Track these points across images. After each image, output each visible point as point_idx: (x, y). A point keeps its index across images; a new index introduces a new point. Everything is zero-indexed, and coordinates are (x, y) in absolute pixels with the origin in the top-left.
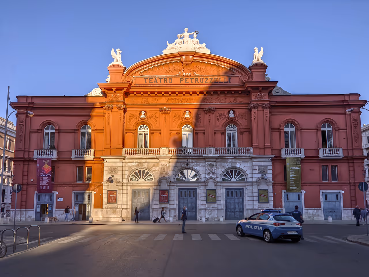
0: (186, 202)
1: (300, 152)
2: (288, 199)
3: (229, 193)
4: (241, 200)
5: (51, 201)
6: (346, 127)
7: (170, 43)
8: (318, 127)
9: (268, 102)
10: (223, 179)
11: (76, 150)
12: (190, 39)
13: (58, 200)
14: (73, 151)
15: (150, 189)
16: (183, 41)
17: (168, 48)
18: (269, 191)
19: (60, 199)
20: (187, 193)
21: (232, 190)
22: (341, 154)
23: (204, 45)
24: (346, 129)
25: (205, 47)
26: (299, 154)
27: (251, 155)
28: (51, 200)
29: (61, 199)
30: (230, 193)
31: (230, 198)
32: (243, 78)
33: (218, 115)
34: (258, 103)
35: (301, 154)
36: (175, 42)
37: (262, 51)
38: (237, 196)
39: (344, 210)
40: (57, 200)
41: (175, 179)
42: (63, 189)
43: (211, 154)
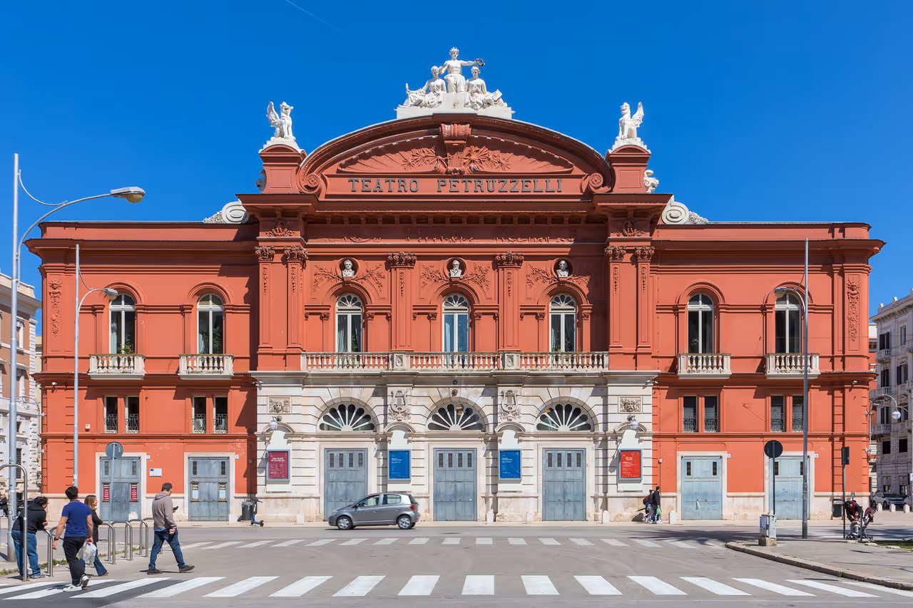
0: (451, 479)
1: (720, 364)
2: (689, 474)
3: (553, 459)
4: (579, 474)
5: (134, 476)
6: (831, 304)
7: (414, 88)
8: (766, 302)
9: (649, 244)
10: (539, 427)
11: (190, 357)
12: (463, 77)
13: (151, 474)
14: (183, 359)
15: (367, 449)
16: (447, 84)
17: (409, 102)
18: (645, 454)
19: (155, 470)
20: (456, 457)
21: (559, 452)
22: (816, 368)
23: (498, 94)
24: (833, 310)
25: (501, 100)
26: (718, 367)
27: (606, 370)
28: (134, 472)
29: (158, 472)
30: (555, 459)
31: (555, 471)
32: (591, 182)
33: (530, 272)
34: (625, 244)
35: (722, 367)
36: (425, 87)
37: (640, 112)
38: (569, 465)
39: (815, 496)
40: (148, 473)
41: (427, 425)
42: (161, 448)
43: (510, 368)
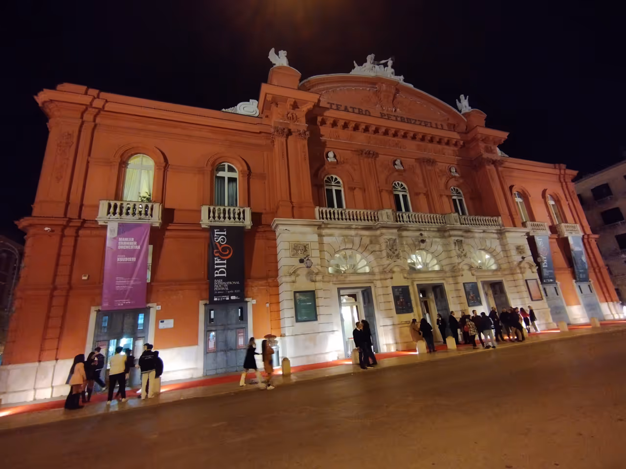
2: (547, 295)
11: (212, 208)
13: (161, 326)
14: (205, 210)
15: (370, 287)
19: (166, 321)
22: (580, 232)
27: (503, 228)
29: (169, 323)
40: (157, 326)
42: (174, 297)
43: (457, 224)
